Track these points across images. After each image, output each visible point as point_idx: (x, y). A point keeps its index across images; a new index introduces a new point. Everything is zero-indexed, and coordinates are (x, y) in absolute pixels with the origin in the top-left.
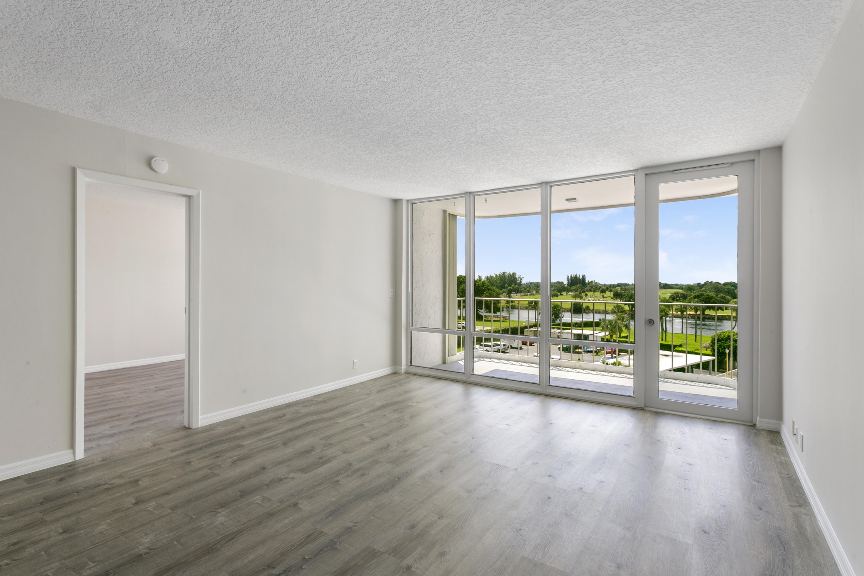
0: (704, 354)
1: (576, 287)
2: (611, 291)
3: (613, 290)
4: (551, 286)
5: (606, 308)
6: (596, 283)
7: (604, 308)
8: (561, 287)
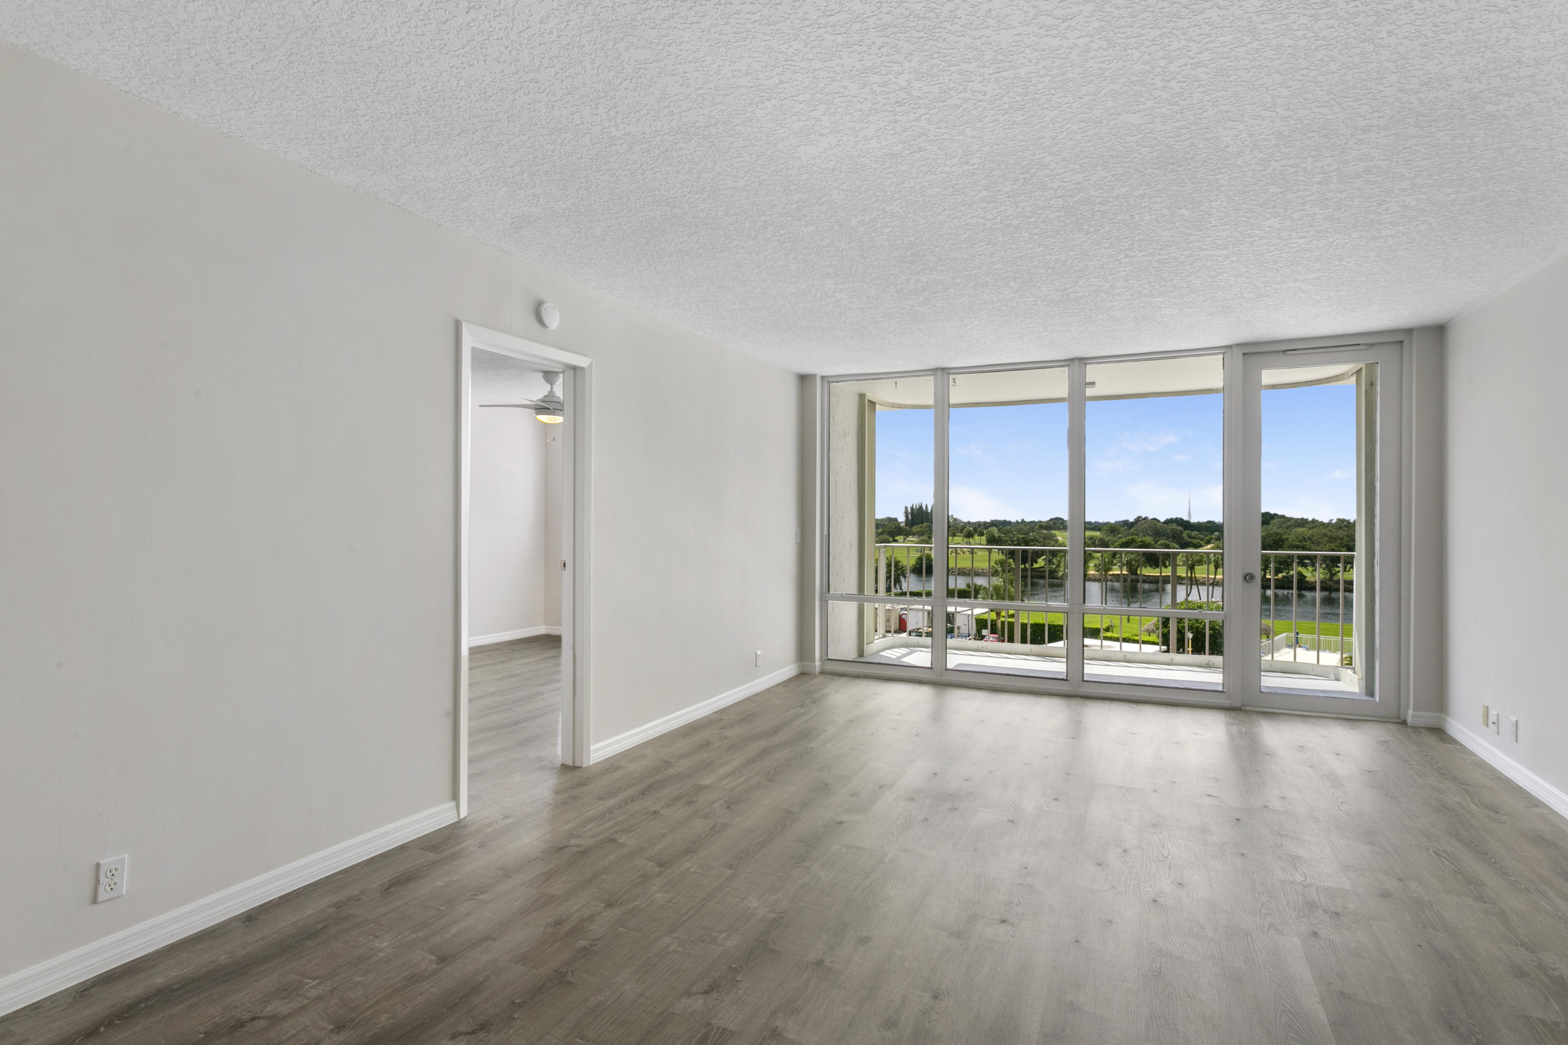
0: (1144, 642)
1: (921, 527)
2: (981, 534)
3: (985, 532)
4: (877, 526)
5: (974, 566)
6: (956, 519)
7: (971, 566)
8: (893, 527)
